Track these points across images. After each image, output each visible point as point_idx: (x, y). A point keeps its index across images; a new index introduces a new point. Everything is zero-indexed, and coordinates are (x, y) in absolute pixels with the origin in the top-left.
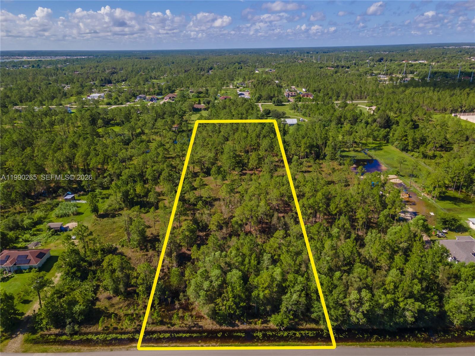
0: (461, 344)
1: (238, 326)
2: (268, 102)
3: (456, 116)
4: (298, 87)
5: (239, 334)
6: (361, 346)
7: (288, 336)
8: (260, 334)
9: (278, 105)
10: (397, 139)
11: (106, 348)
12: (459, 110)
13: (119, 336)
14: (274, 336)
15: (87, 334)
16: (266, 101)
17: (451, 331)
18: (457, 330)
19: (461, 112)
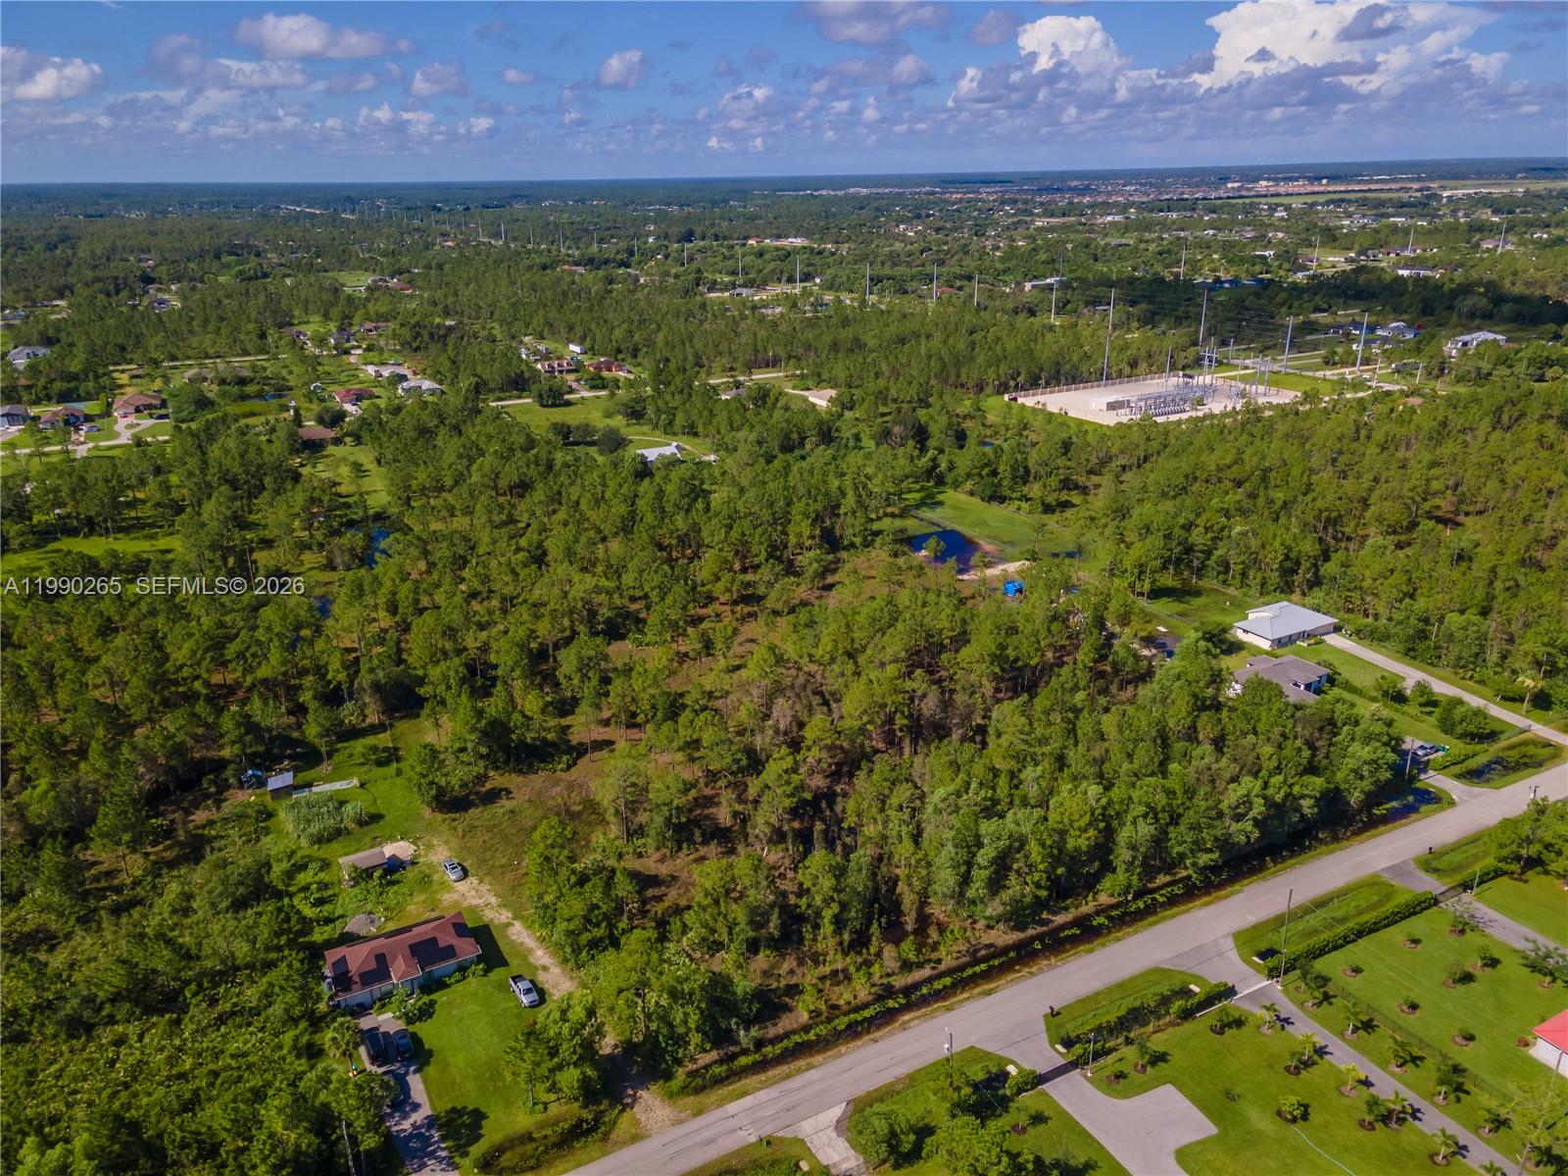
0: (1382, 829)
1: (1052, 921)
2: (510, 398)
3: (1015, 399)
4: (542, 338)
5: (1067, 932)
6: (1264, 879)
7: (1147, 906)
8: (1101, 920)
9: (554, 405)
10: (969, 476)
11: (859, 1043)
12: (1012, 383)
13: (858, 1017)
14: (1125, 914)
15: (787, 1035)
16: (503, 395)
17: (1354, 815)
18: (1360, 811)
19: (1016, 388)
